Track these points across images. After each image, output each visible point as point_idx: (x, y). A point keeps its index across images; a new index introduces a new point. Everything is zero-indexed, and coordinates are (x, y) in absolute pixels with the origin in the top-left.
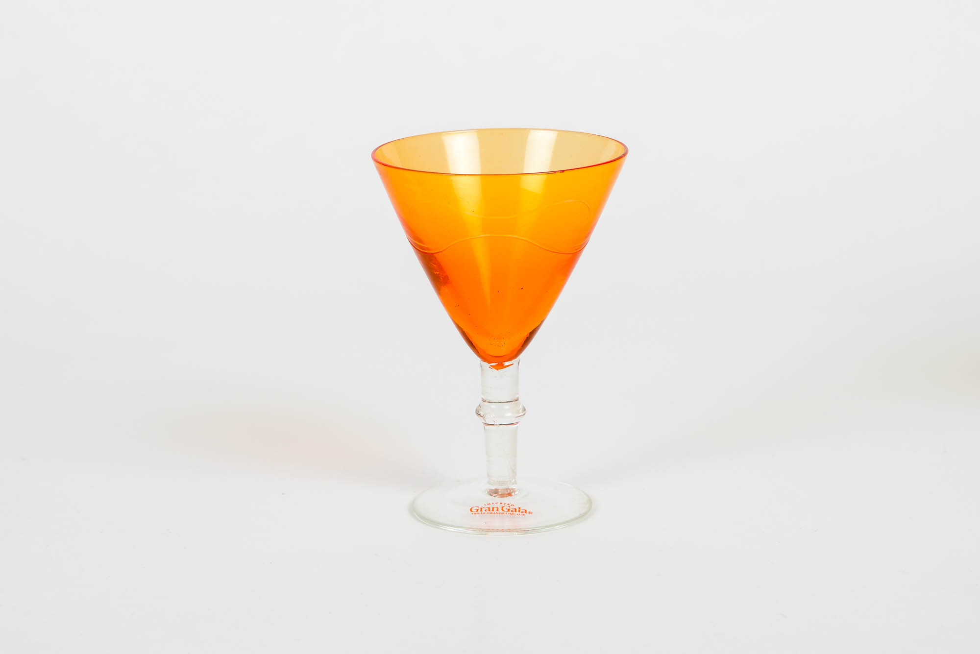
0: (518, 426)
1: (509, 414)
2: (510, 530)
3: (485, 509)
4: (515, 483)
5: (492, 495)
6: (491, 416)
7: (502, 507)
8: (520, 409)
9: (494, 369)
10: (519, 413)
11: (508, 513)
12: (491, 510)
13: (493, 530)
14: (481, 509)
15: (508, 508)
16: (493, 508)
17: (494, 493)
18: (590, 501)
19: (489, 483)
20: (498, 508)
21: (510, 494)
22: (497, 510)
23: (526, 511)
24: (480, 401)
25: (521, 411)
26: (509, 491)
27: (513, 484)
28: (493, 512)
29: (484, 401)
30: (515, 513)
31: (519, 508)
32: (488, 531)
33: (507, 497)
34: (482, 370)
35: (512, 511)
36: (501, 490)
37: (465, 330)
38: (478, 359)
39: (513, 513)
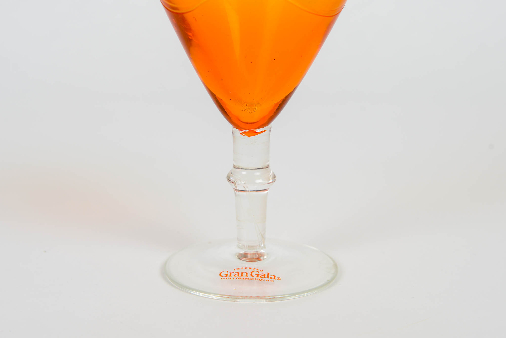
0: (267, 193)
1: (260, 181)
2: (258, 298)
3: (234, 274)
4: (264, 247)
5: (241, 259)
6: (243, 183)
7: (251, 273)
8: (271, 176)
9: (246, 137)
10: (269, 180)
11: (257, 278)
12: (240, 275)
13: (241, 296)
14: (231, 273)
15: (257, 273)
16: (242, 273)
17: (244, 256)
18: (336, 266)
19: (239, 247)
20: (247, 273)
21: (259, 259)
22: (247, 276)
23: (275, 276)
24: (231, 168)
25: (271, 178)
26: (257, 256)
27: (262, 248)
28: (242, 277)
29: (235, 167)
30: (264, 279)
31: (268, 274)
32: (237, 297)
33: (255, 261)
34: (234, 137)
35: (261, 277)
36: (250, 254)
37: (218, 95)
38: (230, 126)
39: (262, 279)
